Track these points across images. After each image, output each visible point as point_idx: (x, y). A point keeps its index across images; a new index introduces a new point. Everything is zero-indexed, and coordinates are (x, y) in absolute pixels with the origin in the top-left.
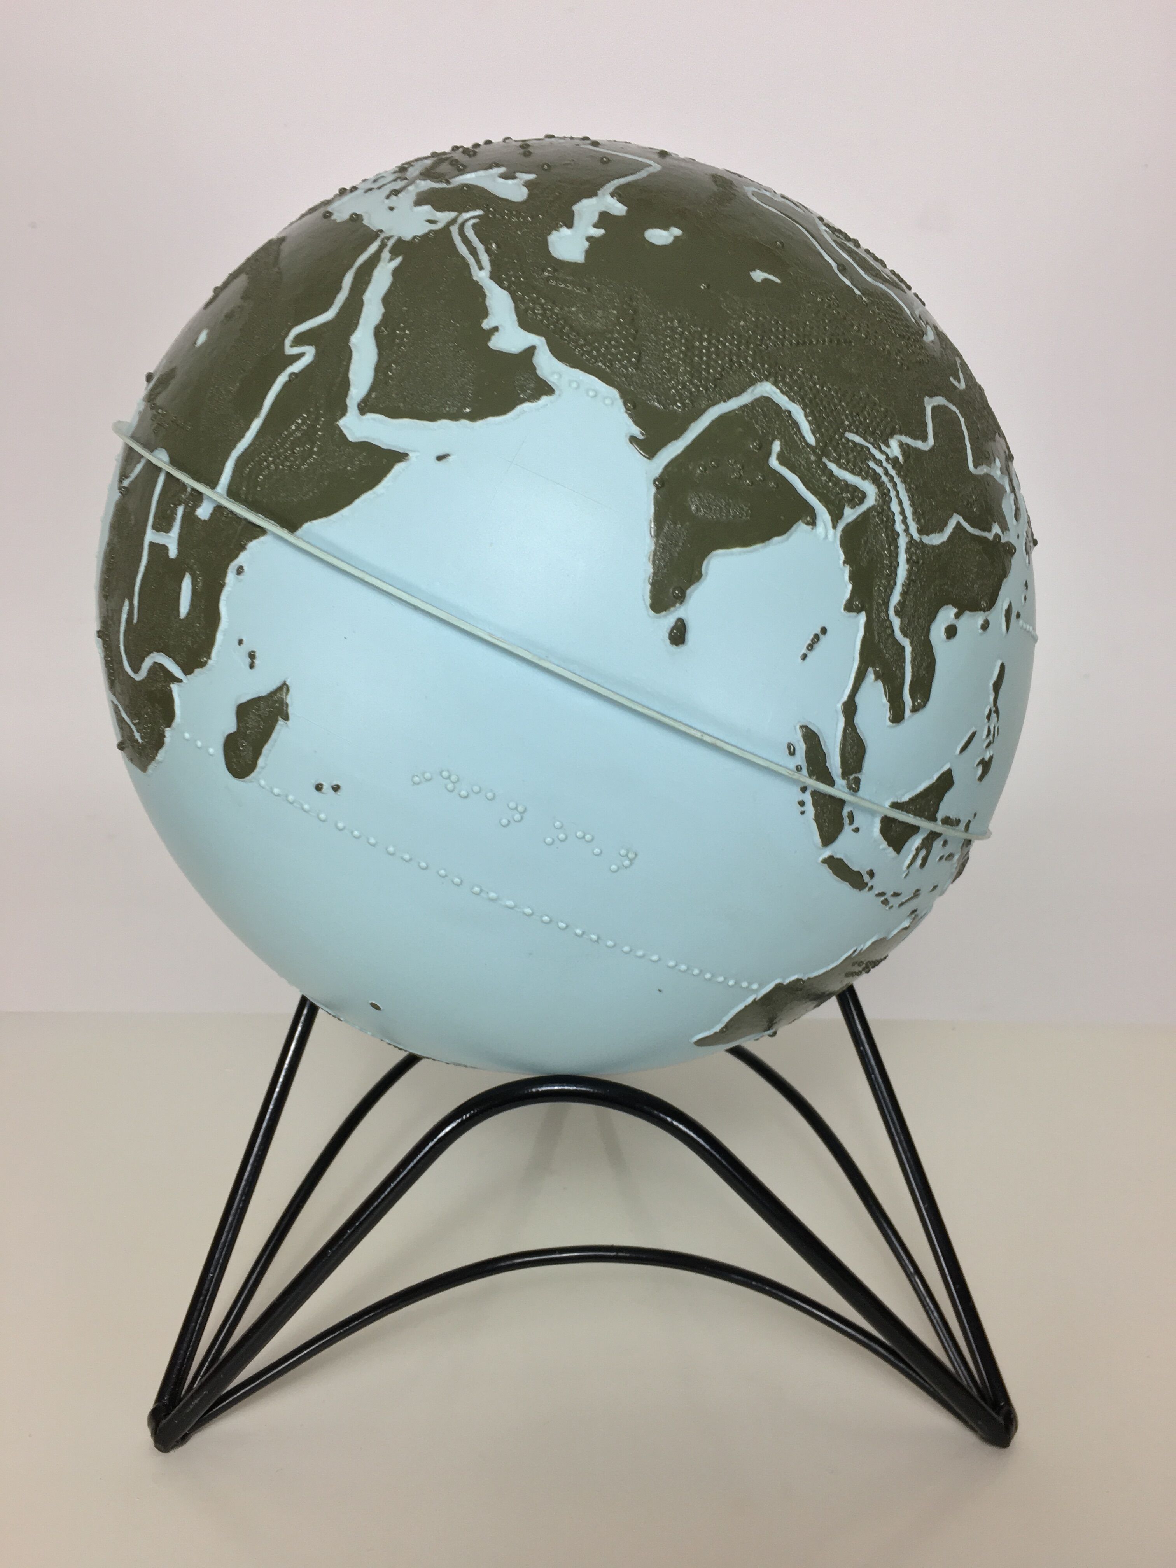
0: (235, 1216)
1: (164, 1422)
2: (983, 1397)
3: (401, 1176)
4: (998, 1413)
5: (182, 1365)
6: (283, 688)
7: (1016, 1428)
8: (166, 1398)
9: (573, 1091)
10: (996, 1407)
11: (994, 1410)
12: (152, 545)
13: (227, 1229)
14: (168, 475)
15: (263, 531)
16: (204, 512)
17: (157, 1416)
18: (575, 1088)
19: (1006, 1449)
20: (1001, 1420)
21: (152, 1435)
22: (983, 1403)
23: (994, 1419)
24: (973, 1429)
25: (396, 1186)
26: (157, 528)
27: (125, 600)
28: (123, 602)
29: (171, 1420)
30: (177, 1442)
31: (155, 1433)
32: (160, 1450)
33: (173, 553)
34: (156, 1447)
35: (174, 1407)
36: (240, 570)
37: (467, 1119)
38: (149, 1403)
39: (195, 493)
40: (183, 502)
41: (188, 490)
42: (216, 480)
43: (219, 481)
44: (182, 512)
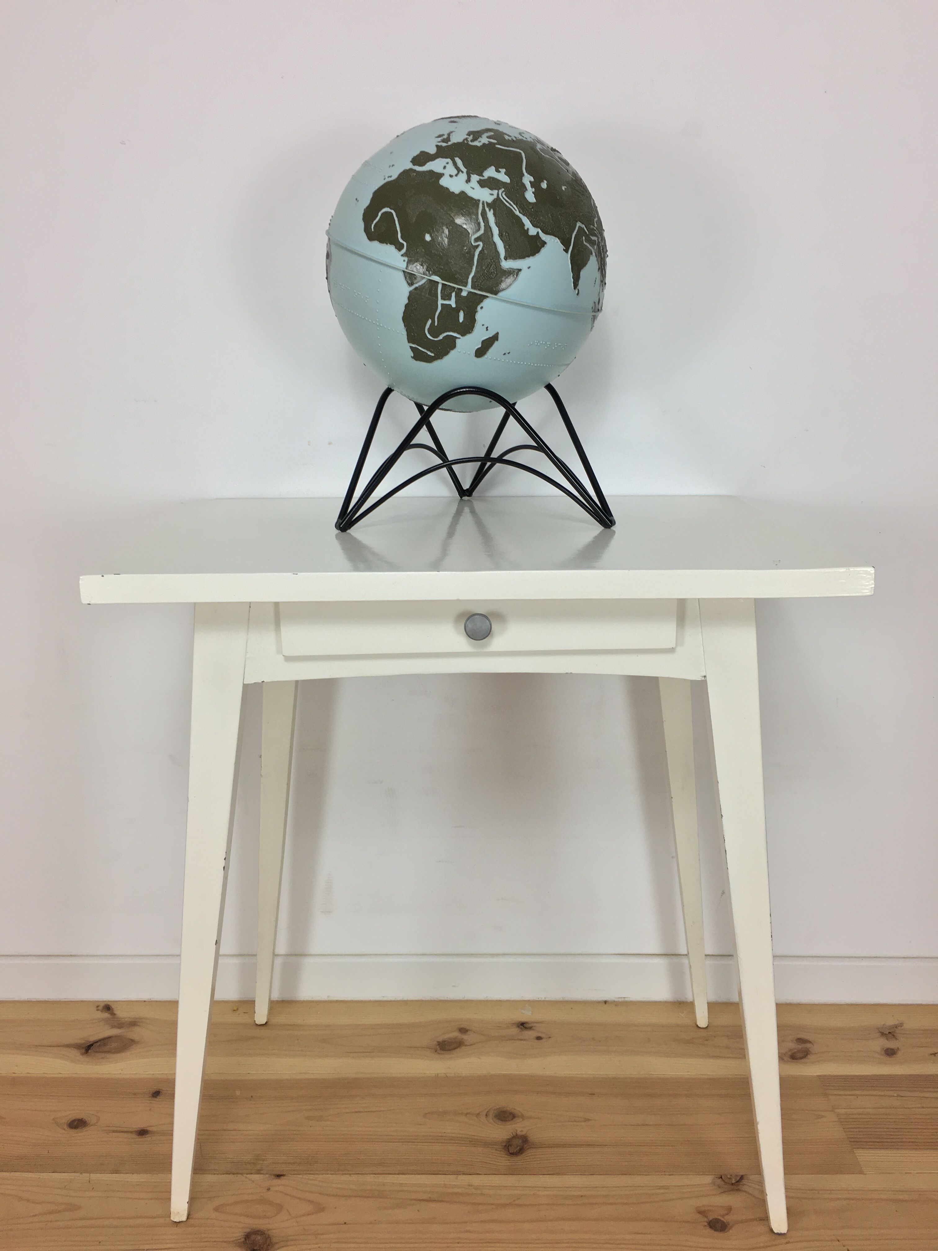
6: (498, 333)
12: (442, 305)
14: (443, 284)
15: (487, 297)
16: (464, 294)
26: (443, 298)
27: (428, 319)
28: (428, 320)
33: (454, 306)
36: (482, 308)
39: (458, 288)
40: (453, 291)
41: (454, 288)
42: (465, 285)
43: (467, 285)
44: (453, 294)
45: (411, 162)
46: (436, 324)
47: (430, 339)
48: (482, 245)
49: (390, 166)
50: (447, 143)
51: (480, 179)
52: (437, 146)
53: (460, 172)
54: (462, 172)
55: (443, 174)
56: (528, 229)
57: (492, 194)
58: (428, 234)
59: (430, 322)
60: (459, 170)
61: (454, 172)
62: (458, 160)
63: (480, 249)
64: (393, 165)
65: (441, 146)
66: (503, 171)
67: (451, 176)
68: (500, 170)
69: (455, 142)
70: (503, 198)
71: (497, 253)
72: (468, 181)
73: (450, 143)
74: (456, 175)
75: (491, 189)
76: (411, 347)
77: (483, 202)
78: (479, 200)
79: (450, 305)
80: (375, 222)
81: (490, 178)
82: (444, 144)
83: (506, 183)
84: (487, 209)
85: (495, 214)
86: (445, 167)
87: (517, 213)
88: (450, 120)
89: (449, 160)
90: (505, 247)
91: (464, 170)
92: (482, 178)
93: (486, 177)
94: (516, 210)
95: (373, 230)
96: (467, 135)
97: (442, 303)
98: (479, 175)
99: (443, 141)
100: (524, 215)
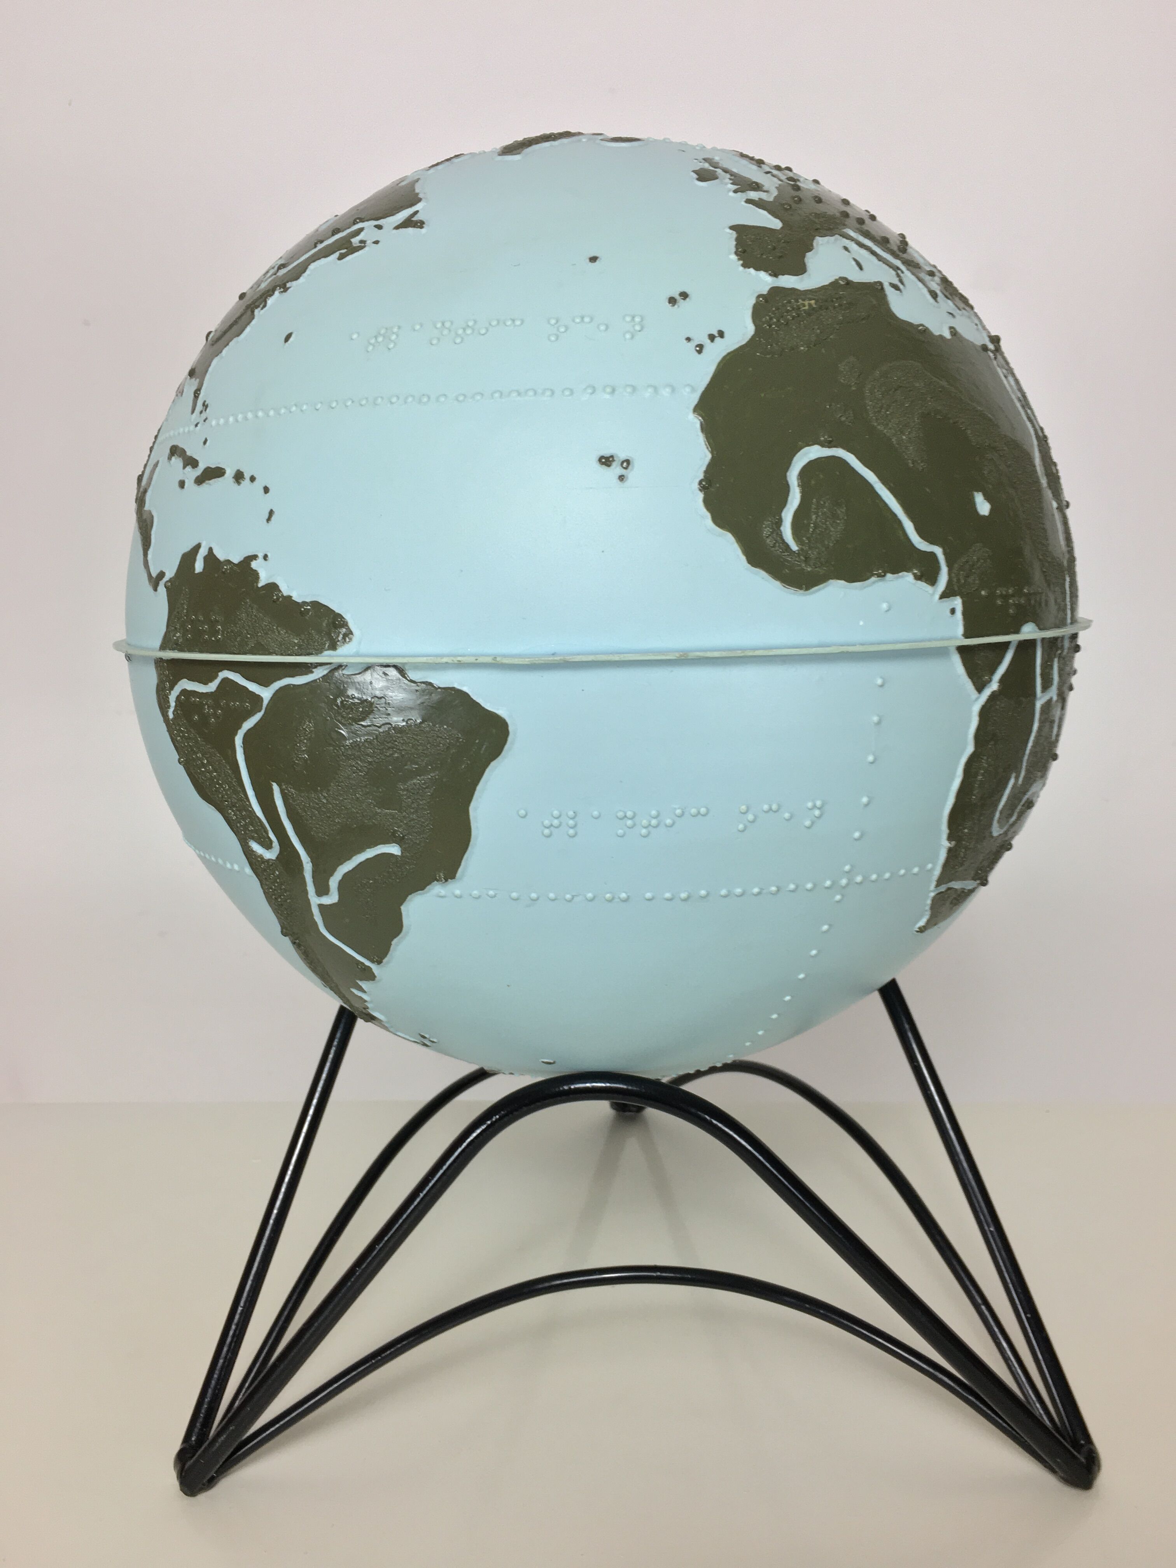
1: (189, 1464)
2: (1060, 1432)
3: (431, 1185)
4: (1079, 1452)
5: (210, 1402)
7: (1099, 1467)
8: (192, 1438)
9: (606, 1087)
10: (1076, 1445)
11: (1074, 1447)
17: (182, 1457)
19: (1089, 1490)
20: (1082, 1459)
21: (177, 1477)
22: (1060, 1439)
23: (1075, 1458)
24: (1053, 1471)
25: (425, 1195)
29: (197, 1461)
30: (203, 1486)
31: (181, 1474)
32: (186, 1494)
34: (181, 1490)
35: (201, 1447)
37: (497, 1120)
38: (176, 1444)
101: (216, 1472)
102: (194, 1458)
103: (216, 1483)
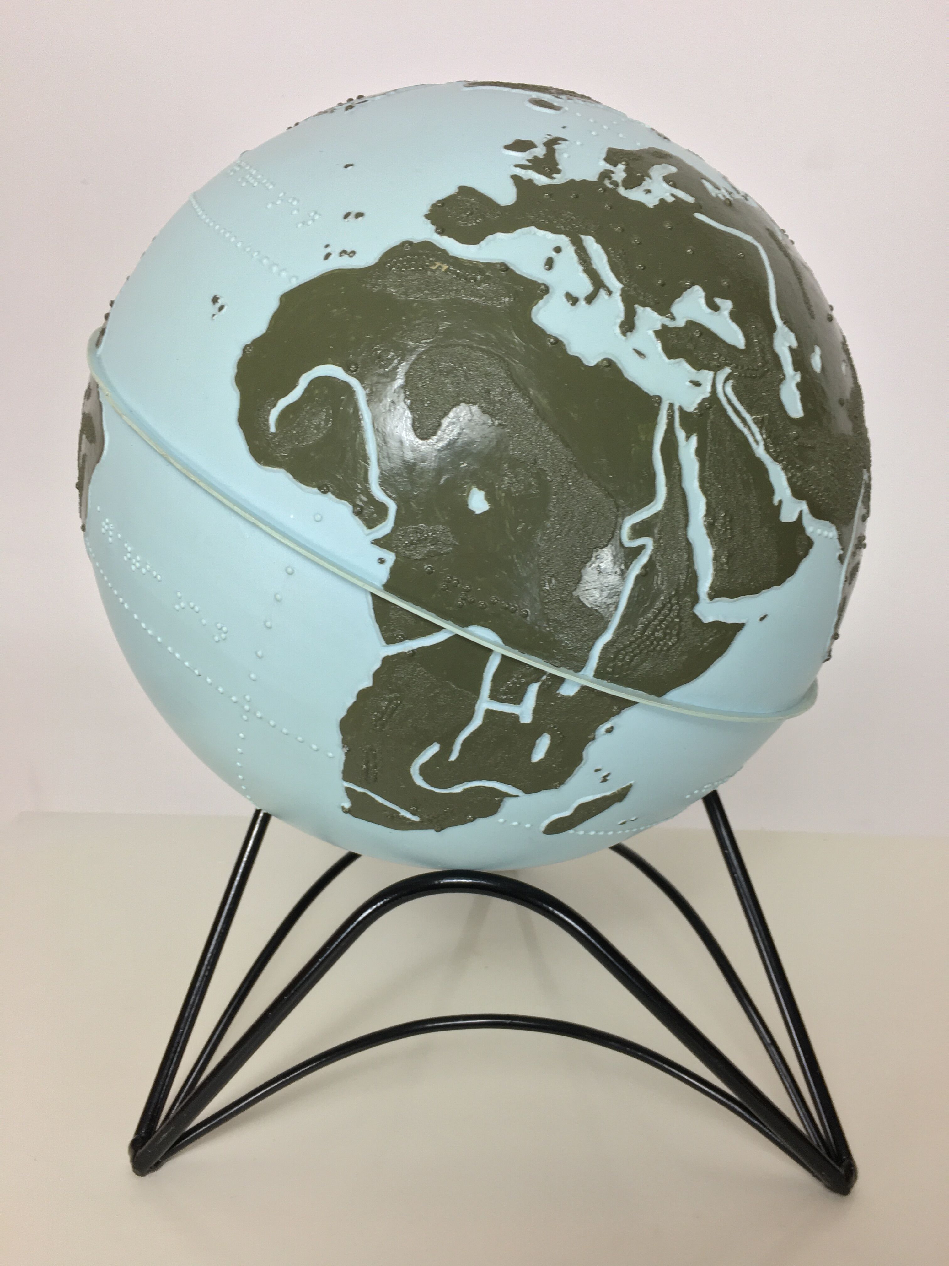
0: (201, 982)
1: (140, 1151)
2: (829, 1153)
3: (328, 953)
4: (840, 1165)
5: (157, 1103)
7: (856, 1178)
8: (143, 1132)
9: (469, 883)
10: (839, 1161)
11: (836, 1162)
12: (489, 713)
13: (195, 993)
14: (506, 657)
15: (634, 703)
16: (566, 690)
17: (136, 1145)
18: (471, 881)
19: (846, 1196)
20: (842, 1171)
21: (131, 1161)
22: (828, 1158)
23: (837, 1171)
24: (818, 1179)
25: (324, 961)
26: (495, 696)
27: (431, 743)
28: (428, 743)
29: (146, 1150)
30: (151, 1168)
31: (134, 1160)
32: (137, 1174)
33: (526, 719)
34: (134, 1171)
35: (149, 1138)
36: (610, 730)
38: (130, 1135)
39: (551, 675)
40: (537, 681)
41: (543, 673)
42: (578, 665)
43: (582, 668)
44: (533, 689)
45: (427, 216)
46: (453, 757)
47: (420, 788)
48: (652, 548)
49: (347, 216)
50: (549, 176)
51: (664, 326)
52: (516, 179)
53: (602, 293)
54: (610, 293)
55: (546, 290)
56: (780, 502)
57: (697, 384)
58: (480, 489)
59: (434, 749)
60: (598, 283)
61: (584, 286)
62: (591, 243)
63: (644, 559)
64: (359, 215)
65: (530, 181)
66: (726, 305)
67: (573, 300)
68: (718, 300)
69: (578, 178)
70: (726, 395)
71: (693, 578)
72: (628, 326)
73: (559, 179)
74: (590, 299)
75: (698, 365)
76: (348, 791)
77: (671, 405)
78: (659, 399)
79: (516, 717)
80: (283, 403)
81: (692, 325)
82: (540, 179)
83: (734, 348)
84: (681, 434)
85: (700, 452)
86: (550, 264)
87: (760, 451)
88: (535, 95)
89: (563, 240)
90: (716, 559)
91: (615, 285)
92: (671, 324)
93: (680, 323)
94: (757, 442)
95: (273, 429)
96: (607, 160)
97: (491, 708)
98: (661, 314)
99: (536, 165)
100: (776, 459)
101: (161, 1159)
102: (144, 1148)
103: (161, 1166)
